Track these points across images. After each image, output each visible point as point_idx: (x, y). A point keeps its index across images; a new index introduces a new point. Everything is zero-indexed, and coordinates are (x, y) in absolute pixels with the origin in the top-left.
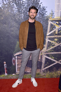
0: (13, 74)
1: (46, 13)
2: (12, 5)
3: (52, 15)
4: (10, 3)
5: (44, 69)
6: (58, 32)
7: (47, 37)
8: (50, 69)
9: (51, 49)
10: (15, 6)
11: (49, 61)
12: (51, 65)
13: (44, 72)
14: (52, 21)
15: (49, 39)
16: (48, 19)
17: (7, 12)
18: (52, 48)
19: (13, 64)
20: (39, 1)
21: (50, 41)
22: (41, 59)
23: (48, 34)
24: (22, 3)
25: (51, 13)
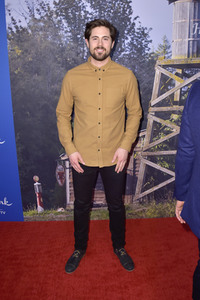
0: (60, 210)
1: (150, 45)
2: (56, 21)
3: (165, 52)
4: (51, 16)
5: (141, 195)
6: (181, 95)
7: (151, 109)
8: (159, 196)
9: (160, 141)
10: (66, 25)
11: (156, 174)
12: (161, 186)
13: (141, 203)
14: (164, 67)
15: (157, 114)
16: (153, 62)
17: (41, 41)
18: (163, 138)
19: (59, 181)
20: (131, 13)
21: (158, 120)
22: (135, 168)
23: (153, 103)
24: (85, 16)
25: (163, 44)
